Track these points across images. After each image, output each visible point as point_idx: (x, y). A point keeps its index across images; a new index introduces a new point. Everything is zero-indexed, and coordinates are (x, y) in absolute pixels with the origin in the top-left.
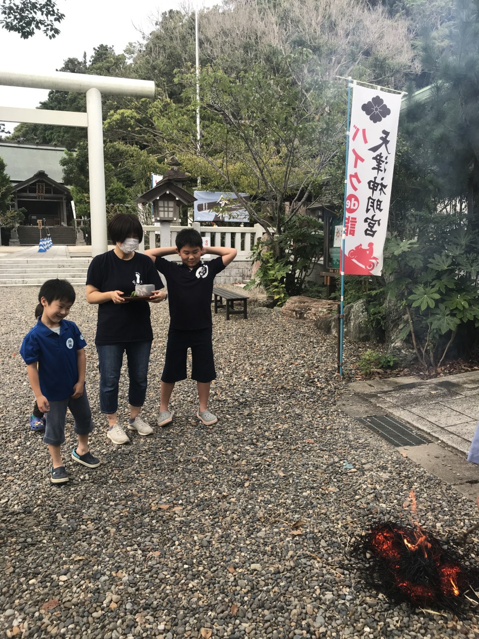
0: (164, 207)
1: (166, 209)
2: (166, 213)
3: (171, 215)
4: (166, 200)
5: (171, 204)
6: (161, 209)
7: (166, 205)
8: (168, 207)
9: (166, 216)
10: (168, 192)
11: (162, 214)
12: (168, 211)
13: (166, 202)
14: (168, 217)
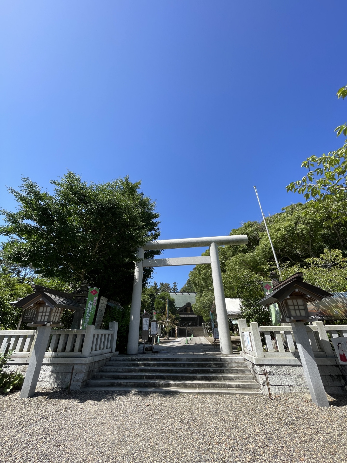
0: (294, 305)
1: (296, 308)
2: (298, 312)
3: (303, 313)
4: (294, 299)
5: (300, 302)
6: (291, 308)
7: (295, 303)
8: (298, 305)
9: (299, 315)
10: (297, 290)
11: (293, 313)
12: (299, 310)
13: (295, 301)
14: (301, 316)
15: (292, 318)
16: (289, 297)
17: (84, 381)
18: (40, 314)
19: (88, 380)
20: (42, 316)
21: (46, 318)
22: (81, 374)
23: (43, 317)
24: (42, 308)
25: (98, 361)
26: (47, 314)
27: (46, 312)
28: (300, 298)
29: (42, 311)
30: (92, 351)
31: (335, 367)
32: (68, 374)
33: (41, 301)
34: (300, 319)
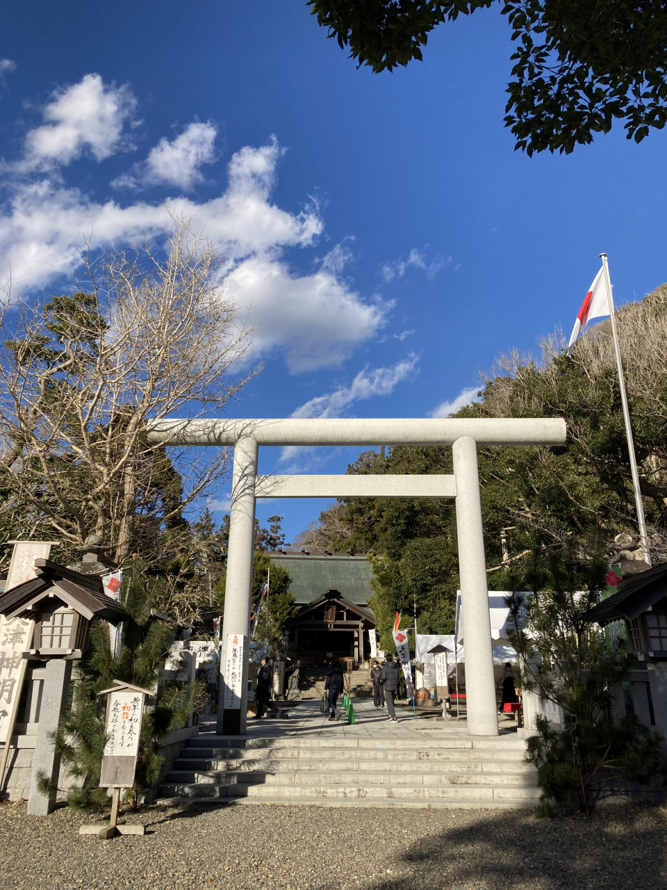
0: (659, 628)
6: (654, 632)
13: (661, 618)
15: (652, 655)
16: (650, 609)
20: (52, 635)
23: (56, 639)
27: (62, 626)
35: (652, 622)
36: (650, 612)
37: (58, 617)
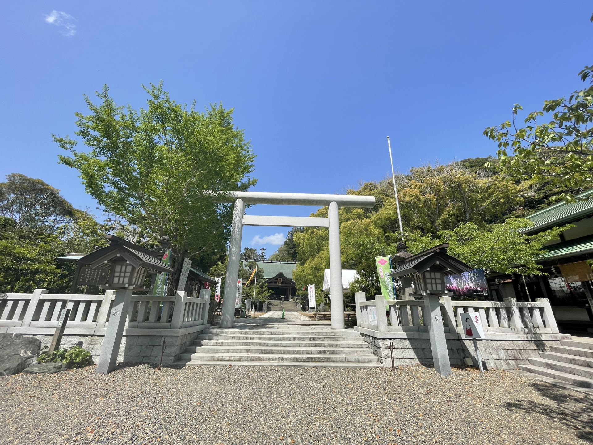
0: (431, 279)
1: (433, 281)
2: (434, 286)
3: (439, 287)
4: (433, 272)
5: (438, 275)
6: (429, 281)
7: (433, 277)
8: (435, 279)
9: (434, 288)
10: (438, 263)
11: (429, 286)
12: (436, 283)
13: (433, 274)
14: (437, 290)
15: (428, 292)
16: (429, 269)
17: (176, 356)
18: (117, 274)
19: (182, 355)
20: (120, 277)
21: (127, 280)
22: (173, 347)
23: (121, 279)
24: (120, 267)
25: (191, 334)
26: (128, 275)
27: (125, 272)
28: (438, 271)
29: (119, 270)
30: (183, 322)
31: (456, 341)
32: (154, 347)
33: (118, 257)
34: (435, 293)
35: (427, 275)
36: (428, 271)
37: (124, 268)
